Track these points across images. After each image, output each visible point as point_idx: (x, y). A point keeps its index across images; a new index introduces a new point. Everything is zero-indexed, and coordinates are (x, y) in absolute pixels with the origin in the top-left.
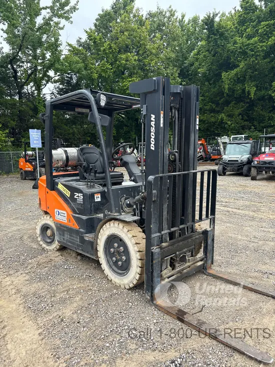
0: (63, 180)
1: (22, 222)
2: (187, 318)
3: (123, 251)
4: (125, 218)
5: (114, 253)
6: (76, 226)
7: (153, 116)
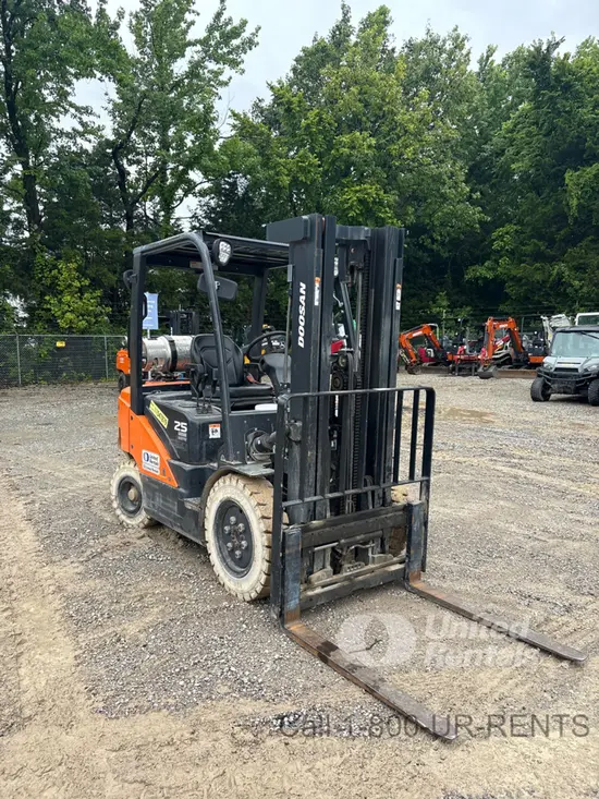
0: (159, 396)
1: (97, 473)
2: (333, 656)
3: (244, 532)
4: (249, 470)
5: (230, 534)
6: (173, 483)
7: (303, 286)
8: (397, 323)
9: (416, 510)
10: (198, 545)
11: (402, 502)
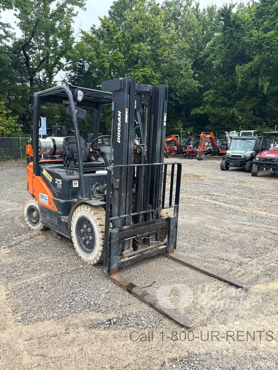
0: (47, 167)
1: (17, 204)
2: (134, 290)
3: (91, 232)
4: (93, 202)
5: (83, 233)
6: (55, 209)
7: (120, 112)
8: (164, 132)
9: (172, 220)
10: (68, 239)
11: (166, 216)
